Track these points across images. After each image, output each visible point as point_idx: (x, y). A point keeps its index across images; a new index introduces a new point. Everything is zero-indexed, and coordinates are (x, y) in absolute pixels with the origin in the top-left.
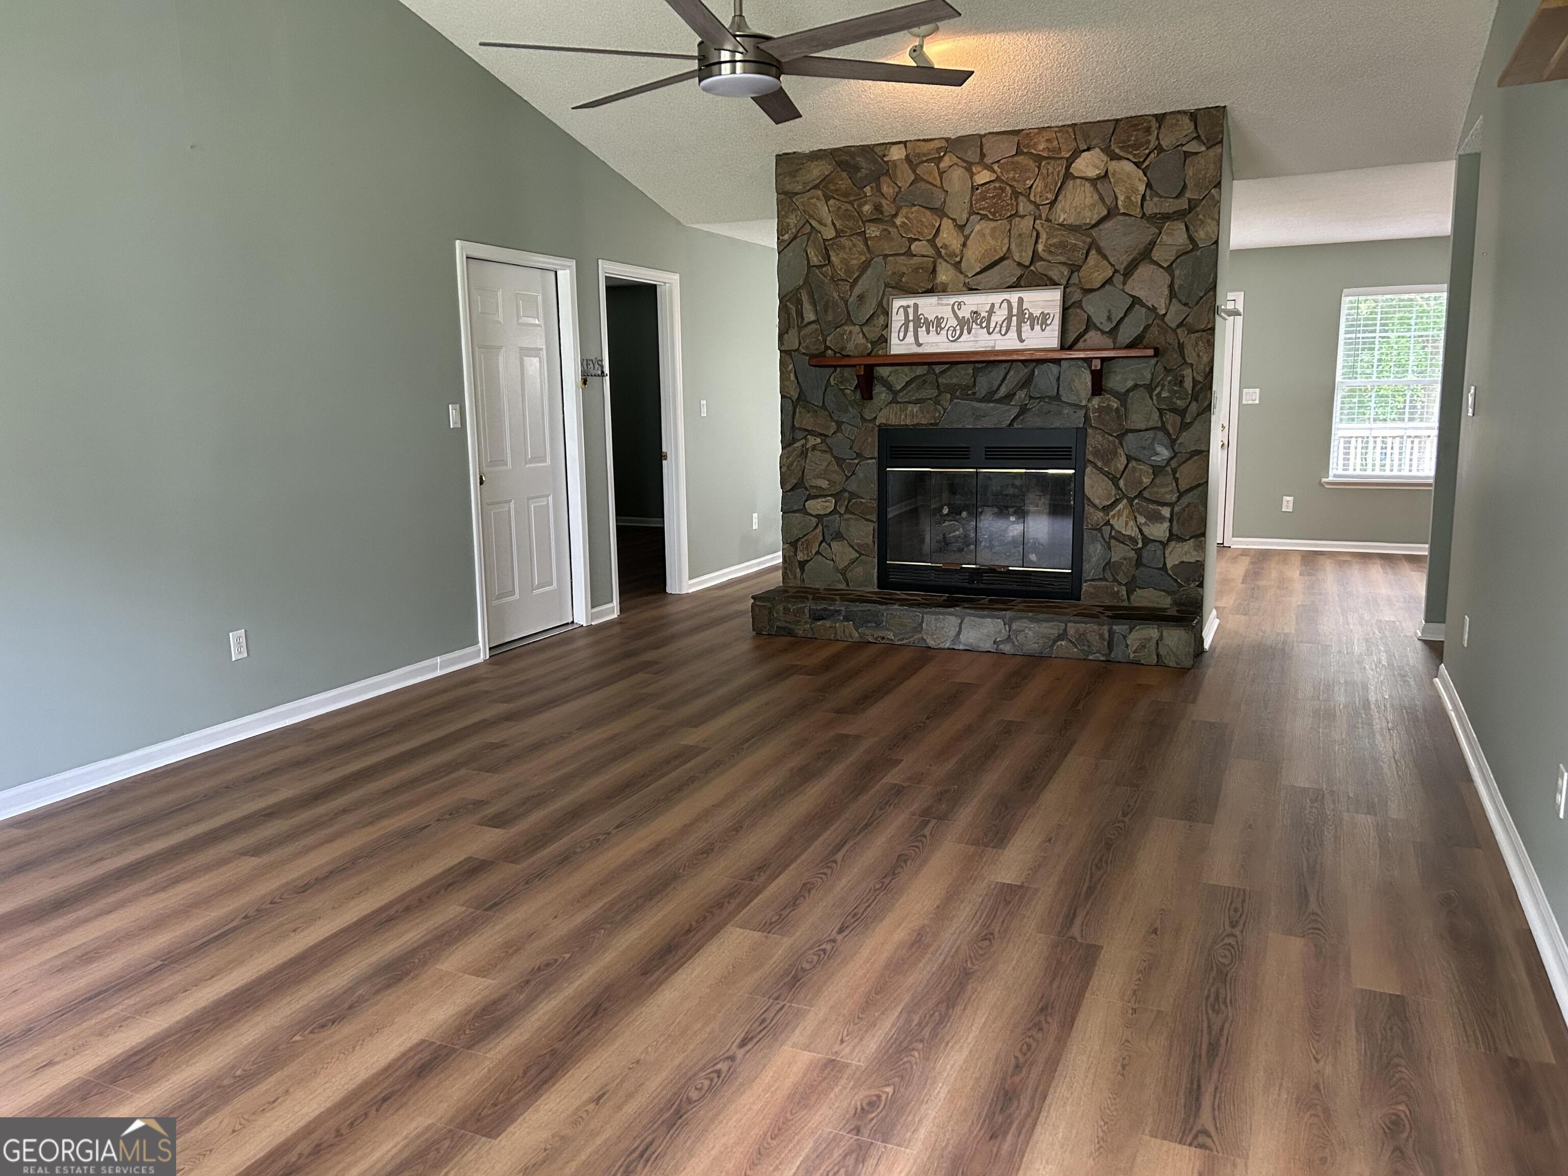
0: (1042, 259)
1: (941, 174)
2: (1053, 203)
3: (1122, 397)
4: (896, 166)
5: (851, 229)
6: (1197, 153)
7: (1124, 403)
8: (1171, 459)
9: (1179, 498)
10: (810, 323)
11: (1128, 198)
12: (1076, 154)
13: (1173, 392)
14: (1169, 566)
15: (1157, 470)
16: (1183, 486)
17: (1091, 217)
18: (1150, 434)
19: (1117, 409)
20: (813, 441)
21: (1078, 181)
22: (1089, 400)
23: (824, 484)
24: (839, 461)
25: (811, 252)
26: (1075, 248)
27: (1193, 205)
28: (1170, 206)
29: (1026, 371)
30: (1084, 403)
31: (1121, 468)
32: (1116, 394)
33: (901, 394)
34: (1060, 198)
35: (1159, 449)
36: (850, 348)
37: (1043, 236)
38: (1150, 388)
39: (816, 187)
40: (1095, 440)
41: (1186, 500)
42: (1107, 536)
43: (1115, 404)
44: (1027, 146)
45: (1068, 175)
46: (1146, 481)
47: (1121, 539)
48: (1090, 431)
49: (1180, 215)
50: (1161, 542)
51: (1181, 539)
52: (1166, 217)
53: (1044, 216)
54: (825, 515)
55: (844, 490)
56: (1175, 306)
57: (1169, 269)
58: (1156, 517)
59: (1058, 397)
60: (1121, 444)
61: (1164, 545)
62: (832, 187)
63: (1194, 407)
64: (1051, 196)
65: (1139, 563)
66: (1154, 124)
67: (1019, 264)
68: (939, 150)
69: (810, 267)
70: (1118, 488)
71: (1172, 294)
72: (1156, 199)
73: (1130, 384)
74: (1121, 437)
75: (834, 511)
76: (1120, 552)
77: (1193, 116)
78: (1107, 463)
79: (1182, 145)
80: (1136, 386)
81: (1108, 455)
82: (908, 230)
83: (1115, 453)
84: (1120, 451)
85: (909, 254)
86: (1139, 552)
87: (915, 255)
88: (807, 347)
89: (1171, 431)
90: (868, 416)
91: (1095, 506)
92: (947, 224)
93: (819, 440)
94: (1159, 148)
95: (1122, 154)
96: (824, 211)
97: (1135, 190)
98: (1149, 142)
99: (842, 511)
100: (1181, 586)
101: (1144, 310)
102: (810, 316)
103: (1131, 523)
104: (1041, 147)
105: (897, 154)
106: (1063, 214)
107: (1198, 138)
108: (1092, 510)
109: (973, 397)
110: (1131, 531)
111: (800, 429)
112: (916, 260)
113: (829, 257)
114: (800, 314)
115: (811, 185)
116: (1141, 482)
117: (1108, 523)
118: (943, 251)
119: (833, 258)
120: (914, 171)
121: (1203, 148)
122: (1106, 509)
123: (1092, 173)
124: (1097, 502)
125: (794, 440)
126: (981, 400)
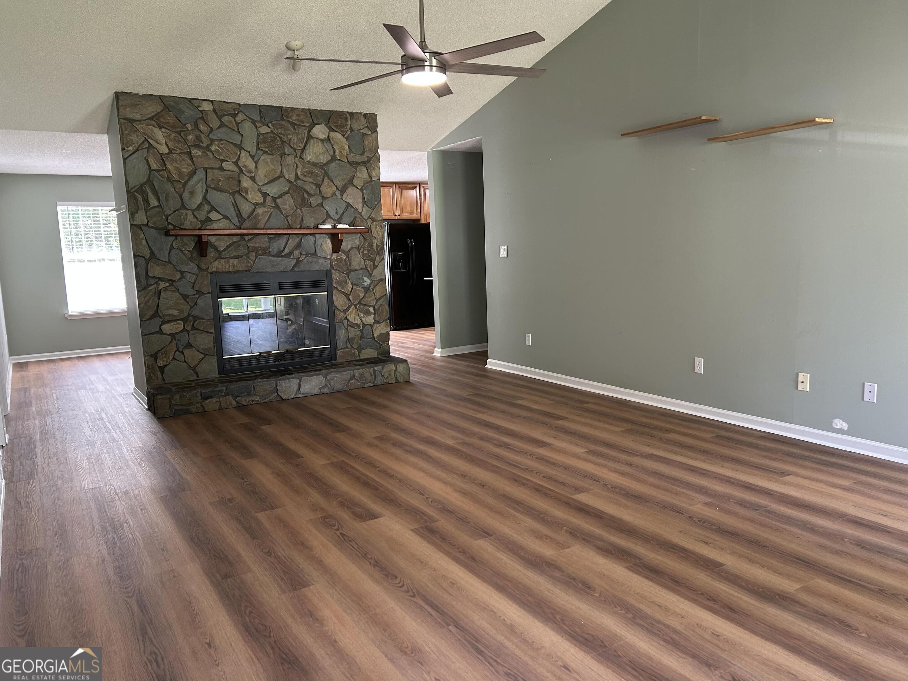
0: (300, 179)
1: (237, 124)
2: (303, 150)
3: (347, 253)
4: (207, 114)
5: (180, 149)
6: (367, 134)
7: (348, 256)
8: (371, 283)
9: (376, 302)
10: (153, 207)
11: (340, 152)
12: (313, 125)
13: (368, 251)
14: (375, 336)
15: (367, 290)
16: (378, 296)
17: (324, 159)
18: (361, 272)
19: (345, 260)
20: (162, 285)
21: (315, 140)
22: (331, 256)
23: (175, 312)
24: (185, 297)
25: (152, 161)
26: (317, 175)
27: (369, 159)
28: (359, 158)
29: (297, 240)
30: (329, 257)
31: (350, 289)
32: (344, 252)
33: (224, 253)
34: (307, 147)
35: (366, 279)
36: (187, 224)
37: (300, 166)
38: (358, 249)
39: (151, 119)
40: (336, 276)
41: (379, 303)
42: (346, 325)
43: (344, 257)
44: (287, 116)
45: (310, 137)
46: (362, 295)
47: (352, 325)
48: (333, 271)
49: (364, 163)
50: (370, 325)
51: (378, 322)
52: (358, 164)
53: (298, 156)
54: (177, 333)
55: (189, 315)
56: (366, 209)
57: (361, 190)
58: (367, 313)
59: (315, 254)
60: (348, 277)
61: (372, 326)
62: (163, 121)
63: (378, 258)
64: (302, 146)
65: (362, 337)
66: (349, 117)
67: (289, 181)
68: (234, 109)
69: (150, 169)
70: (349, 300)
71: (364, 202)
72: (352, 154)
73: (349, 247)
74: (348, 274)
75: (184, 330)
76: (353, 332)
77: (365, 115)
78: (343, 288)
79: (361, 129)
80: (352, 248)
81: (343, 283)
82: (220, 154)
83: (346, 282)
84: (348, 281)
85: (221, 169)
86: (361, 331)
87: (225, 170)
88: (154, 223)
89: (369, 270)
90: (203, 266)
91: (339, 310)
92: (243, 153)
93: (167, 284)
94: (351, 129)
95: (335, 129)
96: (159, 135)
97: (344, 149)
98: (347, 125)
99: (189, 328)
100: (380, 345)
101: (353, 209)
102: (154, 202)
103: (357, 317)
104: (294, 118)
105: (207, 107)
106: (309, 156)
107: (367, 127)
108: (338, 312)
109: (269, 254)
110: (357, 321)
111: (152, 277)
112: (225, 173)
113: (165, 164)
114: (146, 201)
115: (148, 117)
116: (359, 296)
117: (346, 318)
118: (244, 169)
119: (169, 166)
120: (220, 120)
121: (370, 133)
122: (345, 311)
123: (322, 136)
124: (340, 308)
125: (148, 285)
126: (274, 256)
